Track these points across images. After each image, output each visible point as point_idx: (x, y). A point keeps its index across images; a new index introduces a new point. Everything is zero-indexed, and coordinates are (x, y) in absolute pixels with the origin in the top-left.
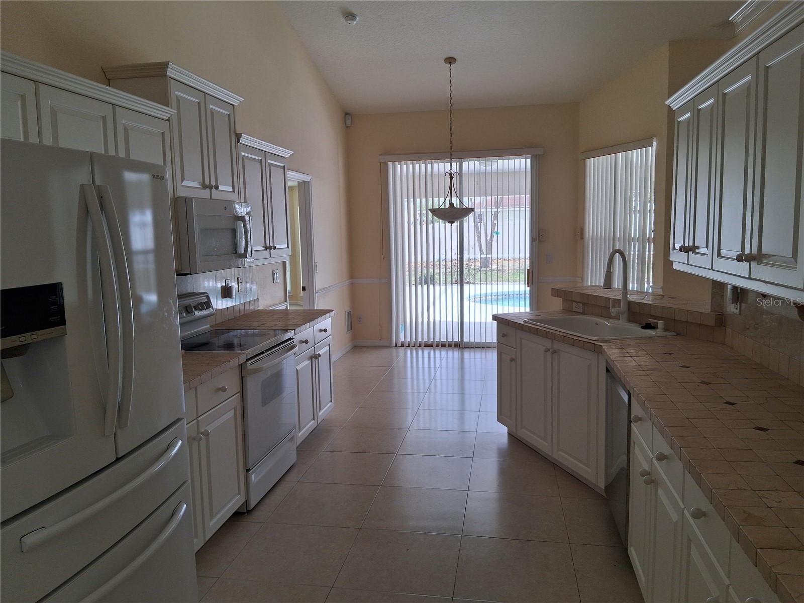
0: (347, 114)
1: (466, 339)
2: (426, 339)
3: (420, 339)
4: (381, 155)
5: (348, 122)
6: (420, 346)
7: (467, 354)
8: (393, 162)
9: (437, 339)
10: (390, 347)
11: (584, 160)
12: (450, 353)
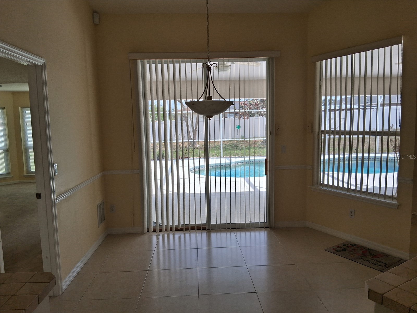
0: (95, 12)
1: (213, 222)
2: (176, 223)
3: (171, 223)
4: (130, 52)
5: (97, 21)
6: (171, 230)
7: (214, 235)
8: (142, 59)
9: (187, 223)
10: (142, 233)
11: (314, 64)
12: (199, 235)
